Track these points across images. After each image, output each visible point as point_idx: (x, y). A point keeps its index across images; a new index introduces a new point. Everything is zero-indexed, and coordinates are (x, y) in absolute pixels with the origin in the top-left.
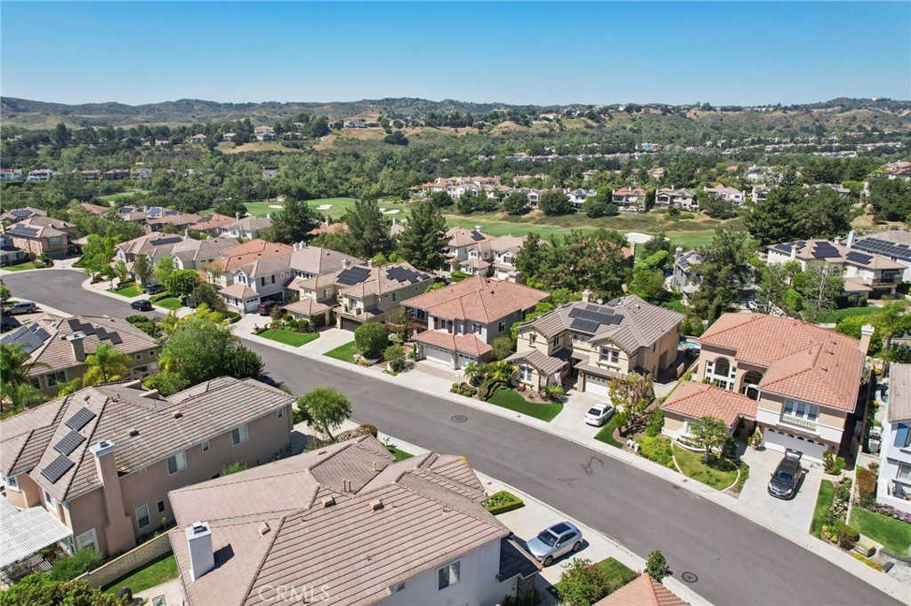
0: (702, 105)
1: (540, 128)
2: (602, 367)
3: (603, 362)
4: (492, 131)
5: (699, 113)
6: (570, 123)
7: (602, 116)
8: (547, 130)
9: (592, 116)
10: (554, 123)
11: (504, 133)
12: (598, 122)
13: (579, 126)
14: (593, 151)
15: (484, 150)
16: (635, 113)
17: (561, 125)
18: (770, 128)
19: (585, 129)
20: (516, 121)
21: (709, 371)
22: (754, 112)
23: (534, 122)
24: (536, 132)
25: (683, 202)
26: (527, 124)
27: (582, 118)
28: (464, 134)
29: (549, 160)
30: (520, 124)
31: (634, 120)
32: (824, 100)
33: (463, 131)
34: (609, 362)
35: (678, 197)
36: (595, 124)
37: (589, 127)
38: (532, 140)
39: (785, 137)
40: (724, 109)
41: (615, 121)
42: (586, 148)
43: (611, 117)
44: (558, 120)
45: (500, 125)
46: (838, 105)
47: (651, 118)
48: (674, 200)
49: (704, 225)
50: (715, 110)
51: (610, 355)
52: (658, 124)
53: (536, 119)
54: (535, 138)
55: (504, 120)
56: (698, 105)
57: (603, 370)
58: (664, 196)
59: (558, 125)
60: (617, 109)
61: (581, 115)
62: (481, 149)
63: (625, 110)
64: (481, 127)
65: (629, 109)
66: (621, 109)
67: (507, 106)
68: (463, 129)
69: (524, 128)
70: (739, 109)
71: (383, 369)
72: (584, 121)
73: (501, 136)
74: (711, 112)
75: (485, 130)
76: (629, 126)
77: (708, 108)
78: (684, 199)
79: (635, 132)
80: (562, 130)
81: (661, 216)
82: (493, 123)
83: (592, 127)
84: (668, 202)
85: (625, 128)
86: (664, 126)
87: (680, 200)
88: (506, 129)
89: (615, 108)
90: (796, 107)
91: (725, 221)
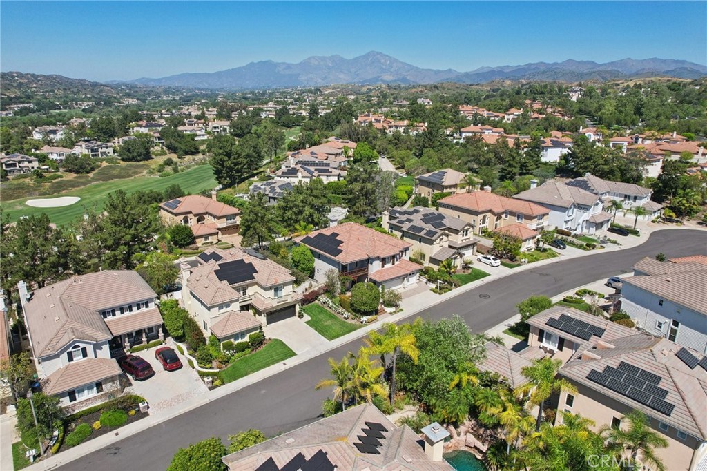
2: (463, 241)
25: (31, 165)
34: (465, 237)
35: (24, 161)
48: (22, 165)
51: (465, 233)
58: (11, 162)
78: (30, 162)
81: (29, 181)
87: (26, 164)
91: (91, 175)
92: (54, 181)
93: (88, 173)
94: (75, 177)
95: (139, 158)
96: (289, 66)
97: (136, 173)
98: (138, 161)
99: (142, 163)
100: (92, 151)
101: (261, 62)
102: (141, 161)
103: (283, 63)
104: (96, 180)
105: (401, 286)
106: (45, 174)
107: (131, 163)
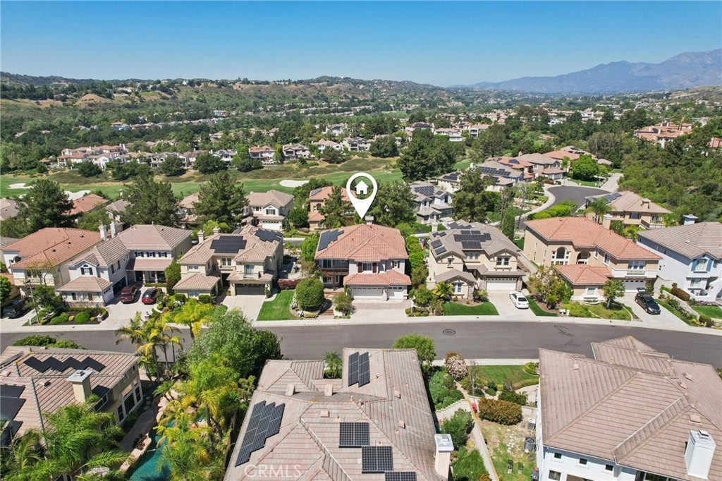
0: (242, 80)
1: (123, 100)
2: (498, 270)
3: (499, 266)
4: (77, 104)
5: (242, 86)
6: (147, 95)
7: (171, 89)
8: (130, 102)
9: (164, 89)
10: (133, 95)
11: (90, 105)
12: (170, 94)
13: (156, 98)
14: (179, 118)
15: (80, 121)
16: (196, 86)
17: (140, 97)
18: (295, 97)
19: (162, 101)
20: (99, 93)
21: (553, 257)
22: (277, 85)
23: (115, 95)
24: (121, 104)
25: (304, 154)
26: (109, 96)
27: (157, 91)
28: (48, 106)
29: (147, 128)
30: (104, 97)
31: (197, 92)
32: (315, 77)
33: (46, 104)
34: (502, 266)
35: (299, 150)
36: (169, 96)
37: (164, 98)
38: (119, 110)
39: (308, 102)
40: (257, 83)
41: (183, 93)
42: (173, 116)
43: (179, 91)
44: (137, 94)
45: (84, 98)
46: (325, 81)
47: (211, 91)
48: (297, 153)
49: (329, 169)
50: (252, 84)
51: (503, 261)
52: (217, 95)
53: (115, 93)
54: (122, 109)
55: (87, 93)
56: (239, 80)
57: (500, 272)
58: (290, 150)
59: (137, 97)
60: (181, 83)
61: (154, 89)
62: (76, 120)
63: (188, 84)
64: (64, 99)
65: (191, 83)
66: (185, 83)
67: (67, 80)
68: (44, 101)
69: (108, 101)
70: (267, 83)
71: (333, 316)
72: (159, 94)
73: (88, 108)
74: (250, 85)
75: (68, 102)
76: (195, 97)
77: (246, 82)
78: (304, 151)
79: (201, 101)
80: (142, 101)
81: (294, 166)
82: (76, 96)
83: (167, 99)
84: (294, 155)
85: (192, 99)
86: (223, 97)
87: (301, 152)
88: (93, 102)
89: (180, 81)
90: (301, 82)
91: (339, 165)
92: (311, 167)
93: (338, 163)
94: (327, 166)
95: (385, 154)
96: (648, 67)
97: (374, 167)
98: (385, 157)
99: (387, 159)
100: (353, 145)
101: (613, 63)
102: (387, 157)
103: (641, 64)
104: (341, 170)
106: (307, 161)
107: (378, 158)
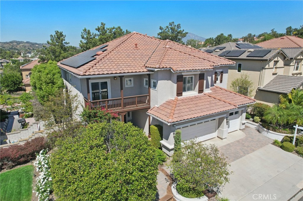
46: (15, 43)
105: (215, 135)
